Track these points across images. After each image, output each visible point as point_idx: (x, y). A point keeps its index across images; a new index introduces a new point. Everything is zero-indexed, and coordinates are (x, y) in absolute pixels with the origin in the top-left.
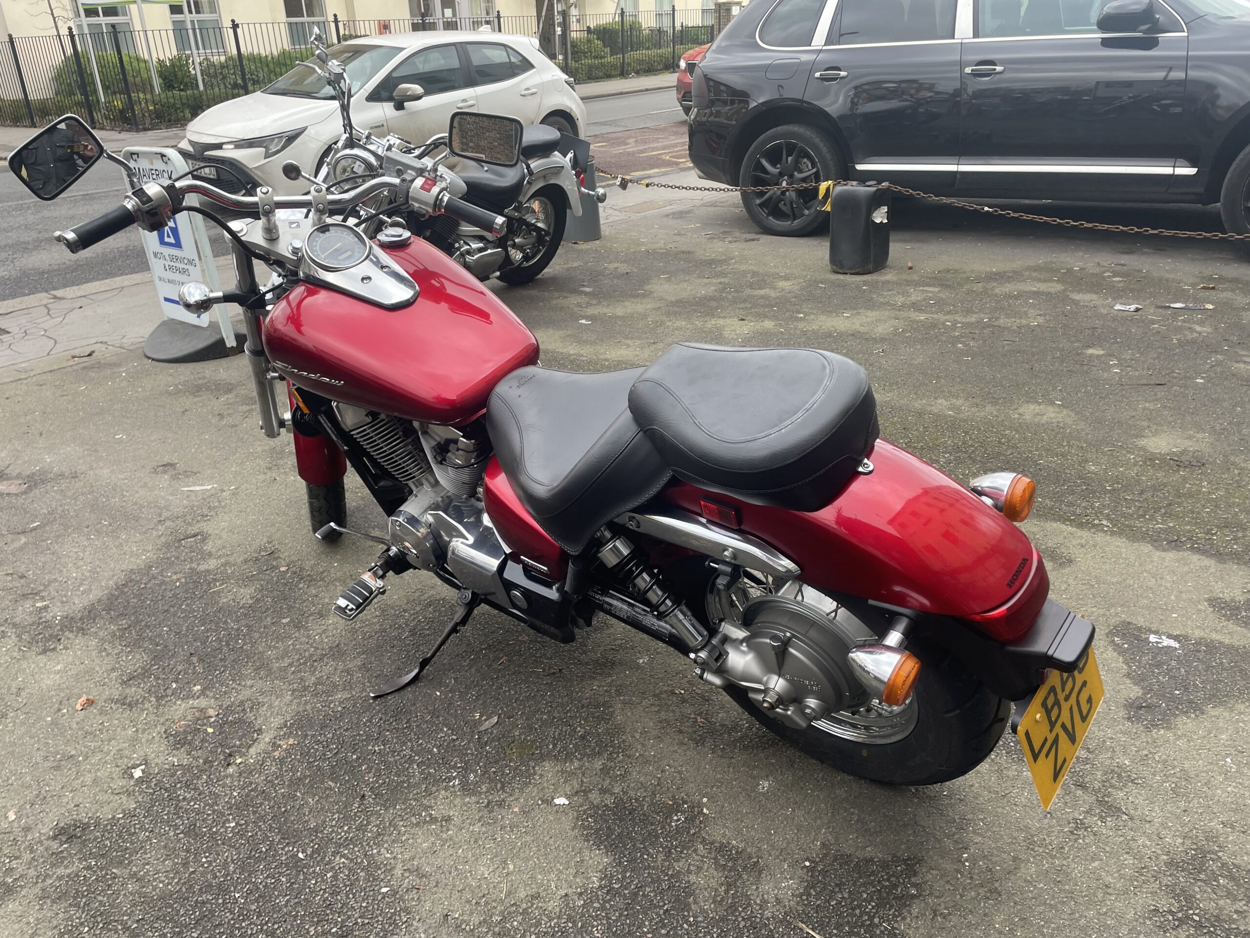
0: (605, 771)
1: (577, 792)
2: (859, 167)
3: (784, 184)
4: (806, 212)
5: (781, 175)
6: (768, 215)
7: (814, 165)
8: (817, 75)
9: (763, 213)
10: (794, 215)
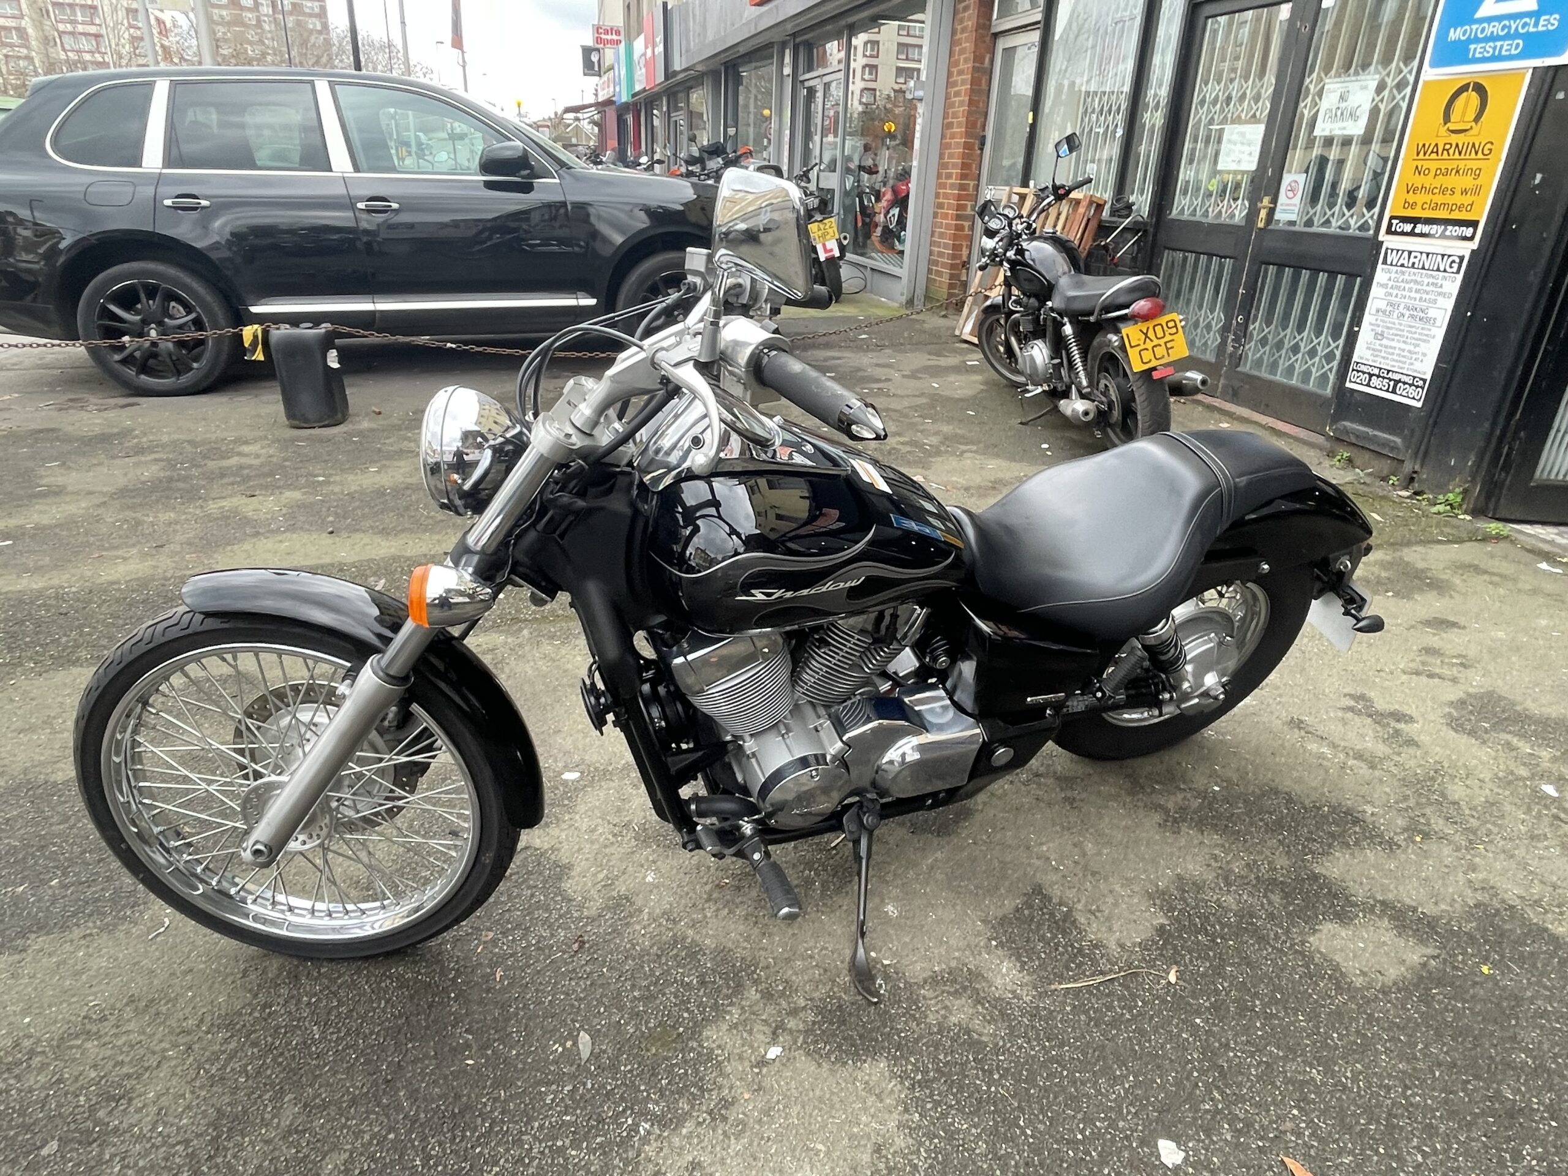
0: (768, 996)
1: (774, 1033)
2: (254, 309)
3: (153, 333)
4: (195, 365)
5: (145, 322)
6: (139, 373)
7: (189, 309)
8: (168, 202)
9: (130, 372)
10: (180, 368)
